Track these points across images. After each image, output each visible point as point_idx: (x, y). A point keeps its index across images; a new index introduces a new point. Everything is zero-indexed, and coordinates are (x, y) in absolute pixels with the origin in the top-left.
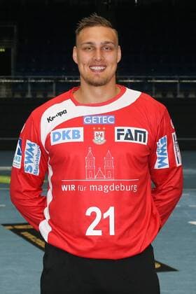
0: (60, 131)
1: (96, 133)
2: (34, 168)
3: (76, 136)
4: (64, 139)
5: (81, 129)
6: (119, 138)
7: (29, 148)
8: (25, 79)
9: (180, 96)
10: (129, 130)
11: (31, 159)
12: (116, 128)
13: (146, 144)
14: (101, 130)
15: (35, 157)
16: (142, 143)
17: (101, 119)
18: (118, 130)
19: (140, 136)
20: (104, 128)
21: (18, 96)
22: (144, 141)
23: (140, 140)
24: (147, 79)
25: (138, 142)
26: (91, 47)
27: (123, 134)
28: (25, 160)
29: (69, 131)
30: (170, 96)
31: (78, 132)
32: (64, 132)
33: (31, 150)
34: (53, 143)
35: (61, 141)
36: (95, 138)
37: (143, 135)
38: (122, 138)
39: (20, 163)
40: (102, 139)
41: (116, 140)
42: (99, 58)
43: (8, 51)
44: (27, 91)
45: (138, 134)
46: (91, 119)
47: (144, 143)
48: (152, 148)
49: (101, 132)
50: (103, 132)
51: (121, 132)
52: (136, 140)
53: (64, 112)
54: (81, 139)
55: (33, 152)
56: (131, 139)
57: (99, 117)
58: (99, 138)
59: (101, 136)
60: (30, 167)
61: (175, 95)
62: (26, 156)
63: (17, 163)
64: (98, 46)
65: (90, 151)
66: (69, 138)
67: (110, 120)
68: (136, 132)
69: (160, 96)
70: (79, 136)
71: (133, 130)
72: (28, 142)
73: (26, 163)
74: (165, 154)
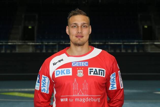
0: (60, 70)
1: (78, 71)
2: (46, 90)
3: (68, 72)
4: (62, 74)
5: (71, 69)
6: (90, 74)
7: (44, 79)
8: (42, 43)
9: (123, 51)
10: (96, 70)
11: (45, 85)
12: (89, 68)
13: (104, 77)
14: (81, 69)
15: (47, 84)
16: (102, 76)
17: (81, 64)
18: (90, 69)
19: (102, 73)
20: (83, 68)
21: (38, 51)
22: (104, 75)
23: (101, 75)
24: (106, 42)
25: (100, 76)
26: (76, 25)
27: (93, 71)
28: (42, 85)
29: (64, 70)
30: (118, 51)
31: (69, 70)
32: (62, 70)
33: (45, 80)
34: (56, 76)
35: (60, 75)
36: (78, 73)
37: (103, 72)
38: (92, 73)
39: (39, 87)
40: (82, 74)
41: (89, 75)
42: (80, 31)
43: (33, 28)
44: (43, 49)
45: (101, 71)
46: (76, 64)
47: (103, 76)
48: (108, 79)
49: (81, 71)
50: (82, 71)
51: (91, 70)
52: (99, 74)
53: (62, 60)
54: (71, 74)
55: (46, 81)
56: (97, 74)
57: (80, 63)
58: (80, 74)
59: (81, 72)
60: (44, 89)
61: (121, 50)
62: (42, 83)
63: (37, 87)
64: (80, 25)
65: (75, 80)
66: (64, 74)
67: (86, 64)
68: (99, 70)
69: (112, 51)
70: (70, 73)
71: (98, 69)
72: (43, 76)
73: (42, 87)
74: (115, 82)
